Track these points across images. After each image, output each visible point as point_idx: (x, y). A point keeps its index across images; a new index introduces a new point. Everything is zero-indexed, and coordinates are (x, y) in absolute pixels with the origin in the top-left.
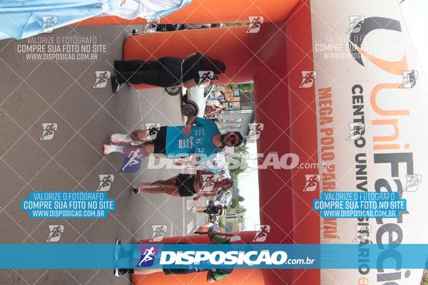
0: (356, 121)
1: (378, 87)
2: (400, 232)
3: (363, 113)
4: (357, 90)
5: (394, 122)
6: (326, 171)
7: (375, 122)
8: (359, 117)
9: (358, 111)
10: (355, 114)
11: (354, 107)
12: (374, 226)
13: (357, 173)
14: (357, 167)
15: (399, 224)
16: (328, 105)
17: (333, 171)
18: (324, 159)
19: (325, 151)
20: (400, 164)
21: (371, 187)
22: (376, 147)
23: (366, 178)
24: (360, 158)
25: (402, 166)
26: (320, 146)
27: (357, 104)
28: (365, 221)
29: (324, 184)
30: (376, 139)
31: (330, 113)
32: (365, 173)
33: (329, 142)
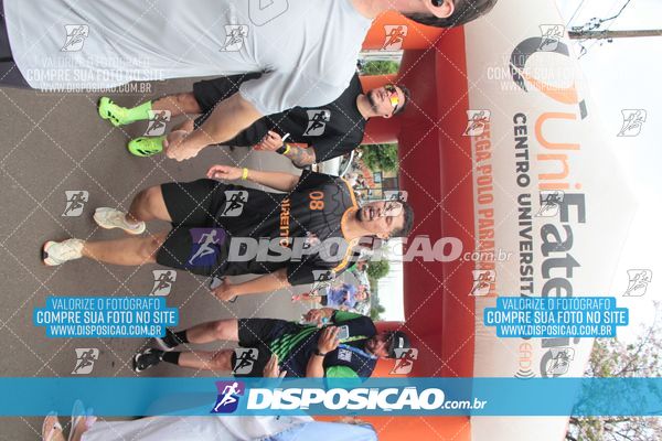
0: (518, 155)
1: (544, 117)
2: (569, 287)
3: (526, 146)
4: (520, 119)
5: (563, 158)
6: (483, 217)
7: (541, 157)
8: (522, 151)
9: (521, 143)
10: (518, 147)
11: (516, 139)
12: (539, 282)
13: (520, 217)
14: (520, 210)
15: (569, 280)
16: (486, 138)
17: (491, 216)
18: (481, 202)
19: (483, 193)
20: (569, 206)
21: (536, 234)
22: (542, 187)
23: (530, 223)
24: (523, 200)
25: (573, 210)
26: (476, 187)
27: (519, 136)
28: (528, 276)
29: (481, 232)
30: (541, 177)
31: (487, 147)
32: (530, 217)
33: (486, 182)
